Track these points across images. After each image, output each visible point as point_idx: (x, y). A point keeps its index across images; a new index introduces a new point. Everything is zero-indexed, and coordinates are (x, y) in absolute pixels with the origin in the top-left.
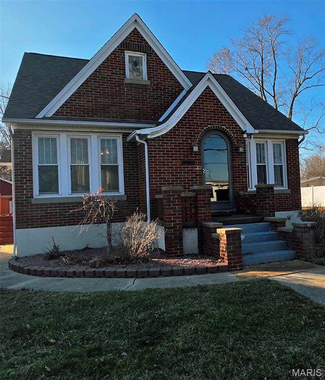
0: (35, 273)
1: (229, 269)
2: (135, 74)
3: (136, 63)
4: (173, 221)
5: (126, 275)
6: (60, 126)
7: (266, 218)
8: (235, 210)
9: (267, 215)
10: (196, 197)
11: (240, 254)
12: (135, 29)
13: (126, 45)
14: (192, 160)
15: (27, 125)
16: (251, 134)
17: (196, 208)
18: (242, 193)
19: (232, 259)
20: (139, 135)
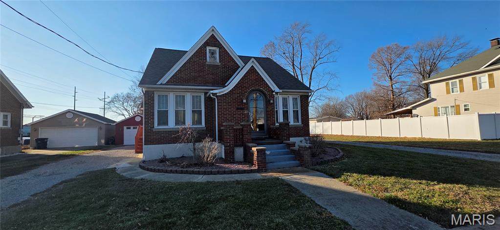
0: (151, 170)
1: (258, 171)
2: (212, 59)
3: (213, 53)
4: (228, 143)
5: (199, 173)
6: (169, 88)
7: (284, 141)
8: (268, 136)
9: (285, 140)
10: (242, 129)
11: (265, 163)
12: (213, 34)
13: (207, 44)
14: (243, 107)
15: (152, 88)
16: (278, 93)
17: (242, 135)
18: (272, 126)
19: (260, 165)
20: (212, 93)
